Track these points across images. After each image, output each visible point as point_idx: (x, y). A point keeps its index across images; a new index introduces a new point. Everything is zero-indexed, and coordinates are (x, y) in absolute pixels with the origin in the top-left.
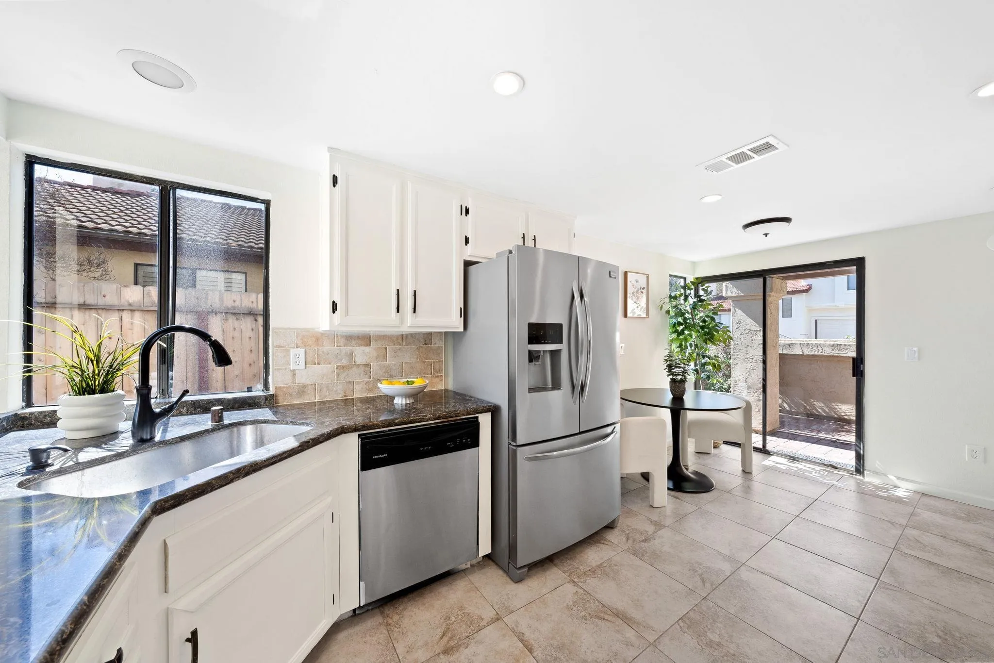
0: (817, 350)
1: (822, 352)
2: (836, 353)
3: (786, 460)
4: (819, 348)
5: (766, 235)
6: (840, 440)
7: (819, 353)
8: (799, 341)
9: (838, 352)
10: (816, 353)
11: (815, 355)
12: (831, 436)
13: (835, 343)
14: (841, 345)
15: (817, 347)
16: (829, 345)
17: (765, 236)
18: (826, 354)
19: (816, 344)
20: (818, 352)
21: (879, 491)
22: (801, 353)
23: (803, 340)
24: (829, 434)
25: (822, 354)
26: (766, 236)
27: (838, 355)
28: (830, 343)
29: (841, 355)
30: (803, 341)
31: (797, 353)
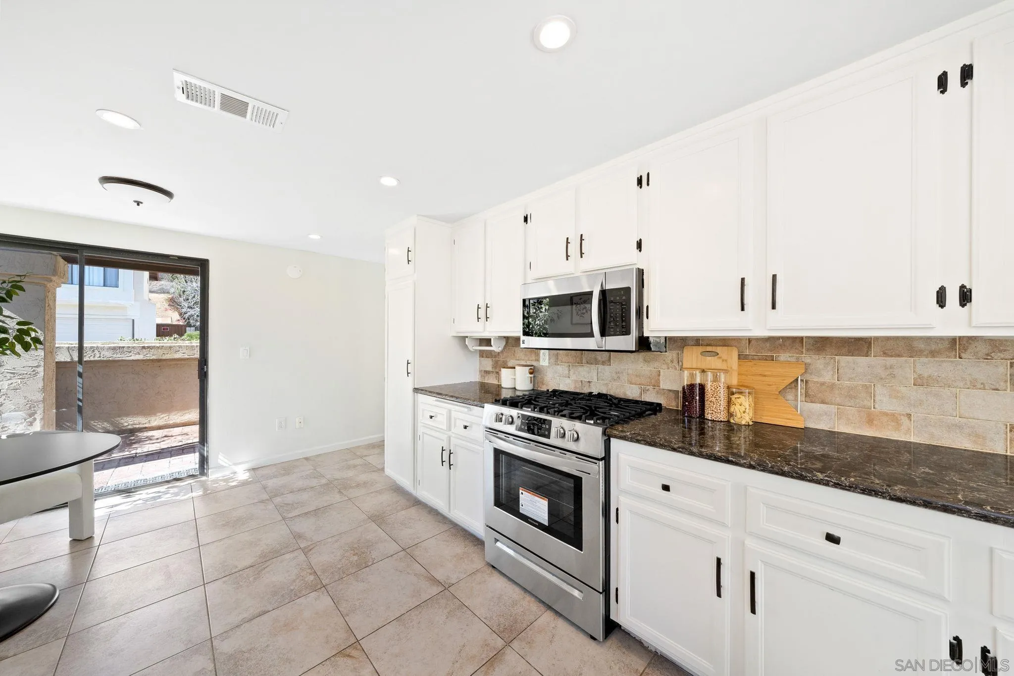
0: (92, 354)
1: (100, 357)
2: (118, 356)
3: (119, 497)
4: (96, 352)
5: (138, 203)
6: (140, 453)
7: (96, 359)
8: (65, 344)
9: (121, 356)
10: (92, 359)
11: (90, 361)
12: (127, 453)
13: (118, 345)
14: (124, 347)
15: (93, 351)
16: (110, 348)
17: (136, 204)
18: (105, 359)
19: (92, 347)
20: (94, 357)
21: (229, 482)
22: (69, 360)
23: (71, 342)
24: (124, 451)
25: (99, 359)
26: (138, 205)
27: (120, 359)
28: (110, 345)
29: (124, 358)
30: (72, 344)
31: (63, 360)
